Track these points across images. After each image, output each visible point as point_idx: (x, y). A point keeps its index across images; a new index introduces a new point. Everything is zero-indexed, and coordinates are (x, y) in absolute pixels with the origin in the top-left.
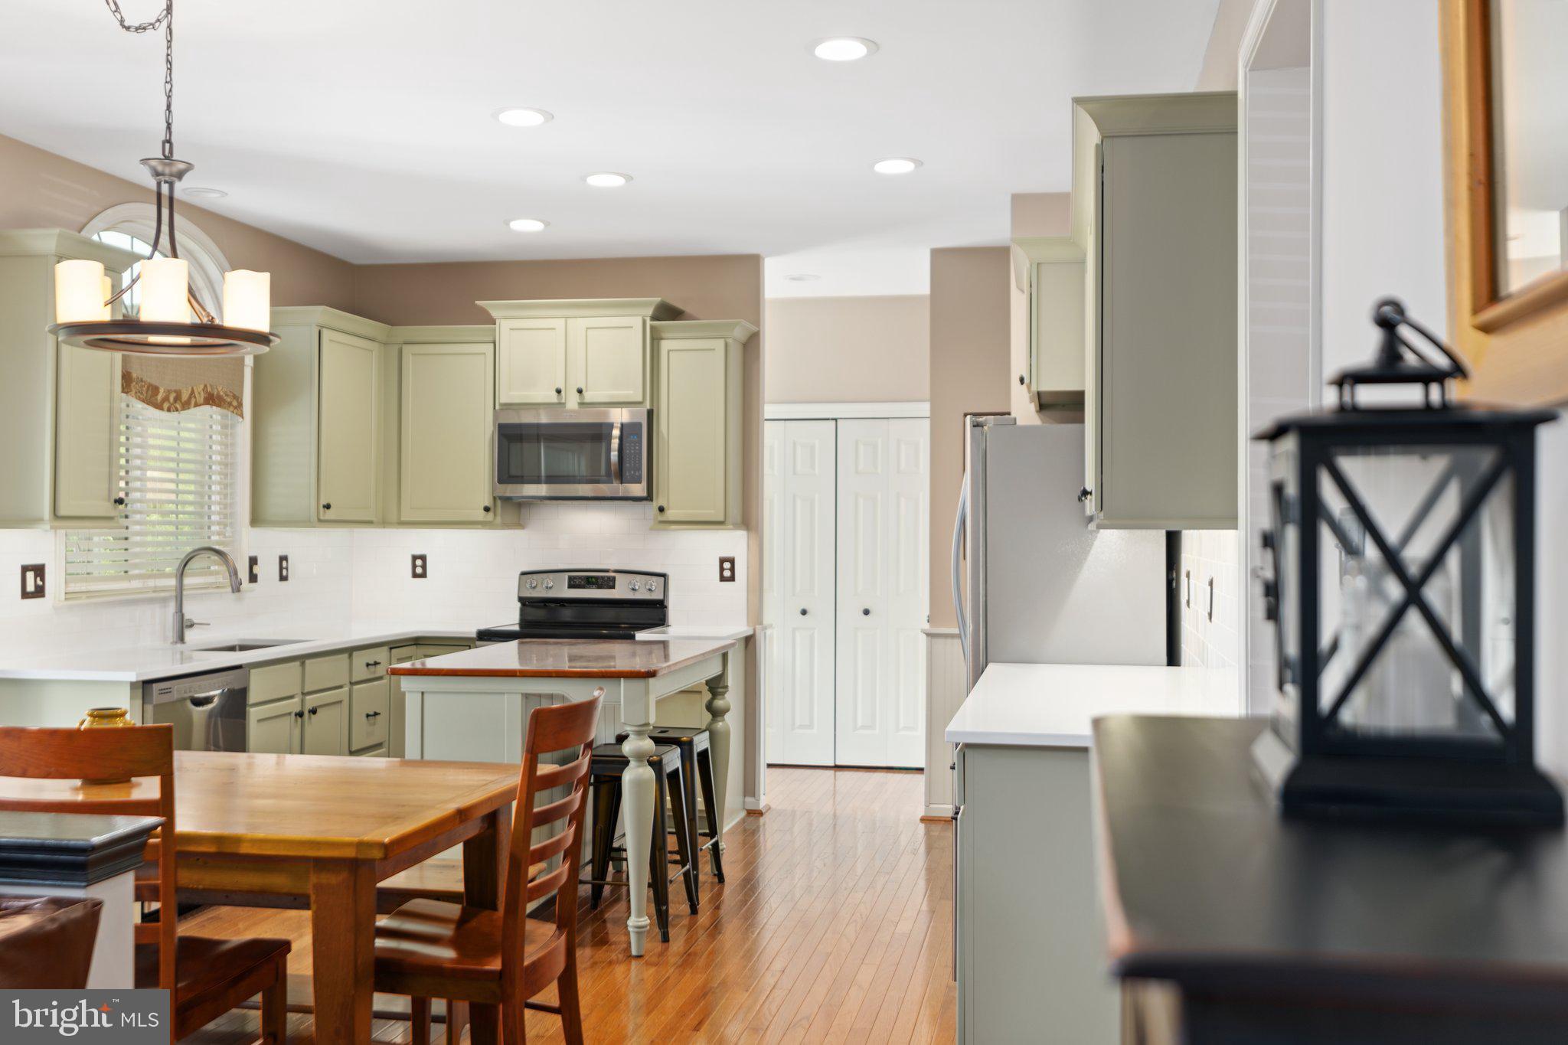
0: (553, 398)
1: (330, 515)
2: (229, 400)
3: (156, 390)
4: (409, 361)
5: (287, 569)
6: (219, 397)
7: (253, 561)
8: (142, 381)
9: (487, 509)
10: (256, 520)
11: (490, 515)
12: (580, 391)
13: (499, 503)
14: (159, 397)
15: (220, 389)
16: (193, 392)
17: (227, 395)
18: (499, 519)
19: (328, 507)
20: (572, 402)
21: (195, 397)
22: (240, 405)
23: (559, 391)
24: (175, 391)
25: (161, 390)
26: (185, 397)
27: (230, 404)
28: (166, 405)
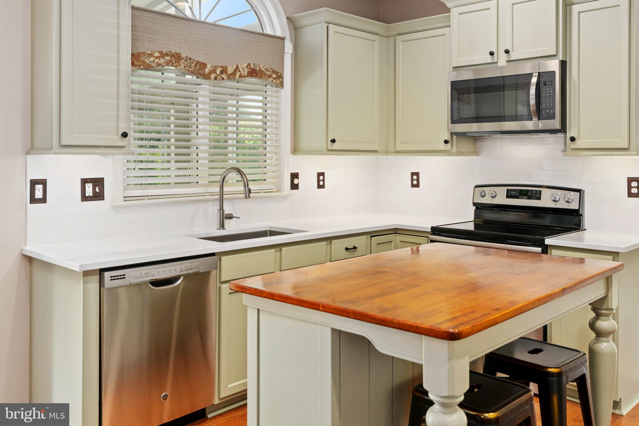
0: (489, 59)
1: (335, 146)
2: (269, 73)
3: (204, 65)
4: (400, 45)
5: (323, 180)
6: (260, 70)
7: (294, 176)
8: (190, 59)
9: (446, 142)
10: (295, 151)
11: (449, 145)
12: (507, 52)
13: (455, 137)
14: (207, 70)
15: (262, 66)
16: (237, 67)
17: (268, 71)
18: (455, 149)
19: (333, 141)
20: (502, 60)
21: (239, 71)
22: (280, 77)
23: (492, 54)
24: (221, 67)
25: (209, 66)
26: (230, 70)
27: (270, 76)
28: (213, 76)
